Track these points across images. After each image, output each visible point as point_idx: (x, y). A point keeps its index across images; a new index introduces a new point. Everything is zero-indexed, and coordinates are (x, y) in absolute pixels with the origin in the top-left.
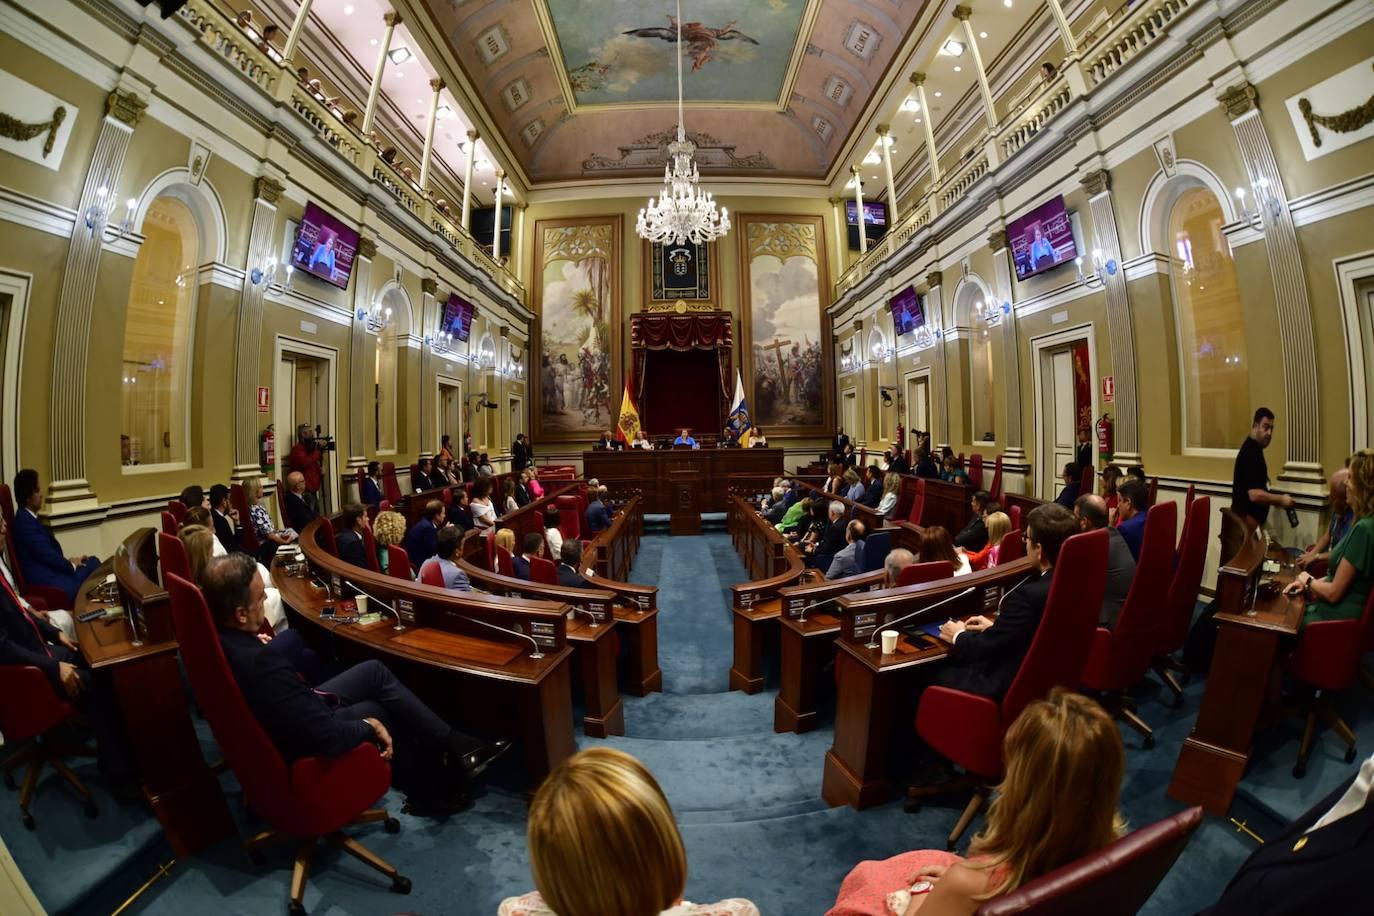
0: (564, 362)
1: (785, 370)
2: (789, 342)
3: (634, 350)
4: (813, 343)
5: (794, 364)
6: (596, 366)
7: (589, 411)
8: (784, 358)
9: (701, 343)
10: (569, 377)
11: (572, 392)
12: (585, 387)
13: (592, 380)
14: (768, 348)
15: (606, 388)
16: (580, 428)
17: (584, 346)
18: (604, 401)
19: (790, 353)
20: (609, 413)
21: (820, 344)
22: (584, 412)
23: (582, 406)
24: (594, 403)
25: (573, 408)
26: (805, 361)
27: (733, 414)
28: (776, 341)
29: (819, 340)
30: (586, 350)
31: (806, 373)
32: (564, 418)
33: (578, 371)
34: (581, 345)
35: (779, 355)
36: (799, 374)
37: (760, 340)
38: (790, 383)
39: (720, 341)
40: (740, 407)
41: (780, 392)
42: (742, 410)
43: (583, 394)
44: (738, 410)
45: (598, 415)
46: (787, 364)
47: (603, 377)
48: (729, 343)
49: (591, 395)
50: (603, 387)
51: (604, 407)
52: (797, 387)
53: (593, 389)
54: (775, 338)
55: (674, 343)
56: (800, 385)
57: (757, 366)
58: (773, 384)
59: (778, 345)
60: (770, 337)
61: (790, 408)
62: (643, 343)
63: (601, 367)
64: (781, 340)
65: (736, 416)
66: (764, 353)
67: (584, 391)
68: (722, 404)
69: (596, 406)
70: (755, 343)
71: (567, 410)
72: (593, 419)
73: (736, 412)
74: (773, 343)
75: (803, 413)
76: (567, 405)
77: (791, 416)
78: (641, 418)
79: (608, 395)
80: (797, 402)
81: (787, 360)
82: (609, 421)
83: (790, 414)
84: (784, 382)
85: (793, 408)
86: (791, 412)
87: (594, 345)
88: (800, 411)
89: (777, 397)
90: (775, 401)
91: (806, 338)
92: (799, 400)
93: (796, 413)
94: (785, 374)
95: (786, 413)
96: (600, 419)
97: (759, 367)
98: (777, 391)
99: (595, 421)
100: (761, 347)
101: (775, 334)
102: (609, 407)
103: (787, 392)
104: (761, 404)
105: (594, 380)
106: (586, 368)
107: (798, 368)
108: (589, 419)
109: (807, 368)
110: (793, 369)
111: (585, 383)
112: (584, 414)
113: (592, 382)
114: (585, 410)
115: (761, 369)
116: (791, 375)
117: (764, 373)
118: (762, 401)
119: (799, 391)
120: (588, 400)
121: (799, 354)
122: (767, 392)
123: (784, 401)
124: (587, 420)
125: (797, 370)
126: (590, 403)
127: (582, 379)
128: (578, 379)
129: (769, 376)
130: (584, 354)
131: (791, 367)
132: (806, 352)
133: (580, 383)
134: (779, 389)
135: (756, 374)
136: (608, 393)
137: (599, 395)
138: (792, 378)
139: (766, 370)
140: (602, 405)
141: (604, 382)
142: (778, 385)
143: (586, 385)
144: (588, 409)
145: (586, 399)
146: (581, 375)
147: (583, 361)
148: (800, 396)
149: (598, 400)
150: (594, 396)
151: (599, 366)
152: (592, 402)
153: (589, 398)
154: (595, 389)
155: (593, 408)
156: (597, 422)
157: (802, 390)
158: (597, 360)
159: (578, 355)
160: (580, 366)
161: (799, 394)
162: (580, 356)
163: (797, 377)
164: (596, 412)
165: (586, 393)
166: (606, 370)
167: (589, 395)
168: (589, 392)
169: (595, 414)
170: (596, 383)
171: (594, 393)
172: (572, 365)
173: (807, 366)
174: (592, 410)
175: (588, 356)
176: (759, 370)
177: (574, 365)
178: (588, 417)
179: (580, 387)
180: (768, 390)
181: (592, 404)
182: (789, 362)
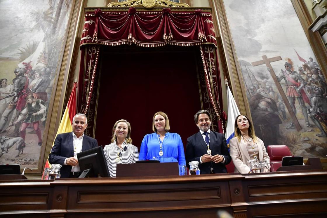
1: (284, 88)
2: (280, 58)
4: (308, 60)
5: (292, 80)
7: (11, 141)
8: (278, 74)
9: (177, 36)
13: (24, 100)
14: (256, 64)
15: (43, 109)
17: (27, 61)
18: (36, 126)
19: (284, 69)
20: (40, 144)
21: (315, 60)
23: (1, 133)
26: (304, 77)
28: (265, 57)
29: (313, 56)
30: (28, 65)
31: (310, 91)
33: (9, 88)
34: (23, 59)
35: (272, 71)
36: (302, 92)
37: (243, 56)
38: (294, 103)
41: (284, 112)
45: (22, 147)
46: (283, 81)
47: (42, 95)
49: (20, 117)
50: (38, 108)
51: (34, 135)
52: (304, 106)
54: (262, 54)
58: (272, 104)
59: (267, 61)
61: (303, 134)
64: (270, 56)
67: (10, 113)
72: (13, 152)
74: (262, 59)
75: (322, 140)
77: (308, 146)
79: (44, 119)
80: (310, 126)
81: (283, 77)
82: (37, 157)
83: (305, 141)
84: (285, 101)
85: (307, 133)
86: (306, 139)
87: (39, 60)
88: (318, 138)
89: (282, 120)
90: (280, 125)
91: (298, 54)
92: (311, 122)
93: (313, 140)
94: (285, 92)
95: (300, 140)
96: (24, 152)
97: (250, 84)
98: (280, 112)
99: (17, 155)
100: (249, 63)
101: (261, 50)
102: (42, 135)
103: (293, 113)
104: (262, 129)
105: (29, 99)
106: (21, 85)
107: (298, 85)
108: (6, 153)
109: (310, 84)
110: (293, 87)
111: (15, 103)
112: (2, 144)
113: (25, 102)
114: (5, 139)
115: (253, 86)
116: (292, 93)
117: (258, 90)
118: (263, 126)
119: (308, 112)
120: (13, 125)
121: (295, 70)
122: (267, 113)
123: (293, 124)
124: (3, 154)
125: (298, 87)
126: (15, 129)
127: (13, 97)
128: (6, 97)
129: (266, 95)
130: (24, 69)
131: (290, 84)
132: (302, 68)
133: (8, 102)
134: (282, 110)
135: (248, 93)
136: (44, 116)
137: (30, 119)
138: (294, 95)
139: (260, 87)
140: (32, 132)
141: (41, 101)
142: (280, 105)
143: (16, 105)
144: (10, 137)
145: (11, 124)
146: (12, 93)
147: (20, 77)
148: (311, 117)
149: (28, 124)
150: (23, 120)
151: (39, 83)
152: (19, 127)
153: (16, 122)
154: (27, 110)
155: (18, 136)
156: (18, 156)
157: (311, 110)
158: (38, 76)
159: (16, 69)
160: (14, 82)
161: (309, 115)
162: (18, 71)
163: (300, 95)
164: (20, 142)
165: (13, 116)
166: (47, 87)
167: (16, 119)
168: (17, 114)
169: (19, 144)
170: (30, 103)
171: (25, 115)
172: (4, 80)
173: (308, 83)
174: (15, 139)
175: (28, 71)
176: (252, 87)
177: (7, 81)
178: (6, 149)
179: (6, 108)
180: (268, 111)
181: (18, 130)
182: (285, 78)
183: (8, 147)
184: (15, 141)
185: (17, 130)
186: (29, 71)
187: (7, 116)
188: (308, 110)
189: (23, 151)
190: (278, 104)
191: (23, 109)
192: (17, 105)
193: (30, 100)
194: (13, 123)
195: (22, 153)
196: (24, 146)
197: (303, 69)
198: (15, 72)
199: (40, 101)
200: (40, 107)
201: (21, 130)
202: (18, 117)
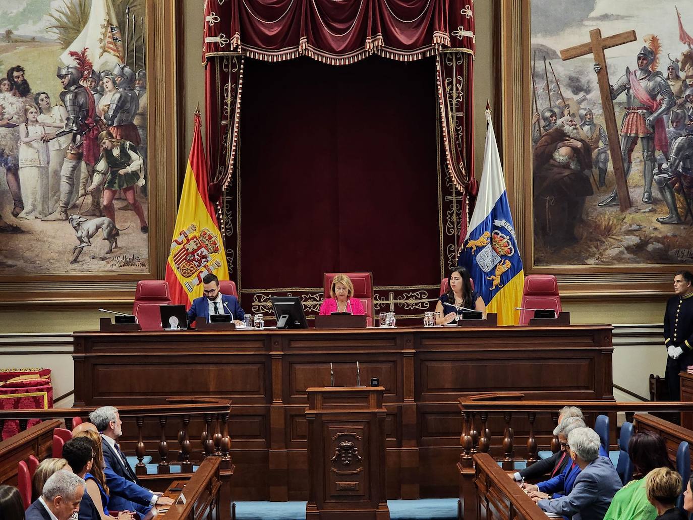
0: (22, 89)
1: (619, 113)
2: (631, 37)
3: (211, 60)
5: (644, 96)
6: (107, 101)
7: (90, 224)
9: (391, 41)
10: (35, 131)
11: (43, 170)
12: (78, 157)
13: (95, 142)
14: (570, 55)
15: (136, 162)
16: (64, 268)
17: (76, 46)
18: (130, 195)
19: (634, 66)
20: (144, 229)
22: (77, 228)
23: (69, 208)
24: (105, 201)
25: (44, 215)
26: (675, 87)
27: (474, 236)
28: (597, 33)
30: (82, 59)
31: (679, 121)
32: (21, 243)
33: (58, 115)
34: (67, 43)
37: (547, 32)
38: (631, 150)
39: (441, 37)
40: (495, 214)
41: (603, 171)
42: (498, 223)
43: (73, 179)
44: (490, 224)
45: (113, 235)
46: (622, 97)
47: (128, 131)
48: (468, 42)
49: (97, 178)
50: (127, 160)
51: (129, 213)
52: (651, 158)
53: (102, 165)
54: (592, 26)
55: (319, 42)
56: (658, 154)
57: (542, 105)
58: (583, 154)
59: (599, 44)
60: (580, 22)
61: (630, 217)
62: (236, 40)
63: (121, 106)
64: (608, 30)
65: (484, 238)
66: (562, 69)
67: (75, 168)
68: (447, 206)
69: (109, 211)
70: (536, 40)
71: (28, 219)
72: (99, 244)
73: (483, 226)
74: (587, 39)
75: (666, 230)
76: (28, 207)
77: (633, 240)
78: (229, 243)
79: (141, 182)
80: (651, 200)
81: (625, 87)
82: (144, 253)
83: (630, 232)
85: (638, 216)
86: (634, 227)
87: (102, 45)
88: (659, 225)
89: (594, 187)
90: (588, 198)
91: (680, 23)
92: (656, 194)
93: (648, 230)
94: (619, 123)
95: (621, 229)
96: (119, 245)
97: (546, 105)
98: (596, 171)
99: (107, 249)
100: (554, 52)
101: (592, 15)
102: (146, 213)
103: (622, 173)
104: (550, 206)
105: (104, 141)
106: (81, 107)
107: (655, 106)
108: (88, 245)
109: (682, 106)
110: (641, 111)
111: (78, 147)
112: (77, 231)
113: (99, 146)
114: (79, 220)
115: (551, 111)
116: (634, 128)
117: (559, 122)
118: (554, 199)
119: (656, 171)
120: (86, 194)
121: (658, 69)
122: (567, 173)
123: (615, 197)
124: (83, 247)
125: (651, 113)
126: (93, 201)
127: (71, 135)
128: (58, 135)
129: (575, 131)
130: (75, 68)
131: (636, 103)
132: (678, 61)
133: (64, 146)
134: (601, 165)
135: (537, 128)
136: (142, 176)
137: (117, 181)
138: (637, 133)
139: (566, 112)
140: (125, 207)
141: (130, 144)
142: (599, 154)
143: (82, 153)
144: (88, 217)
145: (81, 192)
146: (67, 125)
147: (73, 88)
148: (659, 182)
149: (114, 192)
150: (102, 183)
151: (116, 102)
152: (99, 198)
153: (90, 188)
154: (107, 164)
155: (101, 216)
156: (110, 251)
157: (664, 166)
158: (110, 85)
159: (59, 69)
160: (63, 101)
161: (656, 177)
162: (64, 72)
163: (652, 131)
164: (108, 226)
165: (82, 176)
166: (136, 114)
167: (89, 181)
168: (88, 171)
169: (107, 230)
170: (109, 148)
171: (104, 174)
172: (43, 96)
173: (679, 101)
174: (97, 221)
175: (86, 72)
176: (548, 114)
177: (48, 97)
178: (86, 239)
179: (64, 160)
180: (571, 169)
181: (98, 203)
182: (628, 91)
183: (90, 236)
184: (98, 223)
185: (96, 204)
186: (88, 73)
187: (71, 174)
188: (657, 165)
189: (116, 243)
190: (595, 153)
191: (97, 161)
192: (85, 153)
193: (107, 143)
194: (85, 189)
195: (116, 247)
196: (118, 234)
197: (680, 64)
198: (60, 76)
199: (128, 143)
200: (129, 157)
201: (105, 203)
202: (91, 176)
